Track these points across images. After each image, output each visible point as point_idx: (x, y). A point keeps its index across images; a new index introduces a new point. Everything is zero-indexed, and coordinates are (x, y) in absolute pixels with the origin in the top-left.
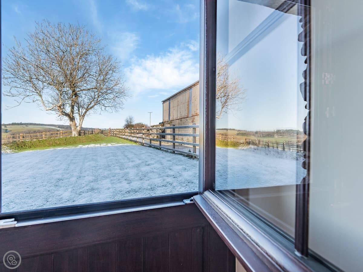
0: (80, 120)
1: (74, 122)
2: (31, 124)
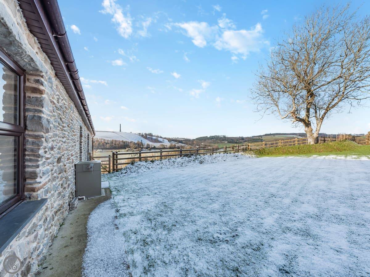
0: (318, 125)
1: (310, 128)
2: (277, 134)
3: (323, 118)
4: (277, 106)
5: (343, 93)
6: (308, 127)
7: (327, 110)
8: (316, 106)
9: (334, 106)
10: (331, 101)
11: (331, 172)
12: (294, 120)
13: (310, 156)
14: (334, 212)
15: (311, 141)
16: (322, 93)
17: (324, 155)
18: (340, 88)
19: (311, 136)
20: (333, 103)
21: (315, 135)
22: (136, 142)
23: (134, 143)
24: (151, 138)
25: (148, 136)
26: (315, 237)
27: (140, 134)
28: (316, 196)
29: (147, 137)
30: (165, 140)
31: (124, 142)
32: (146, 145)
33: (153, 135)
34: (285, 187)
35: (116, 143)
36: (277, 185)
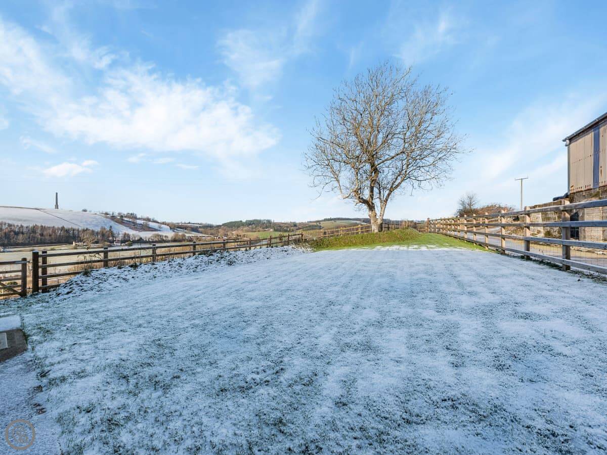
0: (382, 209)
1: (373, 212)
2: (339, 219)
3: (387, 200)
4: (338, 181)
5: (406, 172)
6: (372, 211)
7: (391, 190)
8: (379, 185)
9: (398, 186)
10: (394, 180)
11: (394, 267)
12: (357, 201)
13: (374, 248)
14: (395, 315)
15: (375, 228)
16: (386, 170)
17: (387, 245)
18: (403, 166)
19: (375, 221)
20: (396, 183)
21: (379, 221)
22: (98, 229)
23: (93, 231)
24: (133, 223)
25: (126, 219)
26: (376, 350)
27: (107, 214)
28: (378, 297)
29: (123, 220)
30: (163, 226)
31: (67, 231)
32: (121, 236)
33: (138, 216)
34: (346, 290)
35: (45, 233)
36: (337, 289)
